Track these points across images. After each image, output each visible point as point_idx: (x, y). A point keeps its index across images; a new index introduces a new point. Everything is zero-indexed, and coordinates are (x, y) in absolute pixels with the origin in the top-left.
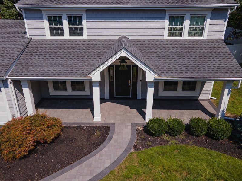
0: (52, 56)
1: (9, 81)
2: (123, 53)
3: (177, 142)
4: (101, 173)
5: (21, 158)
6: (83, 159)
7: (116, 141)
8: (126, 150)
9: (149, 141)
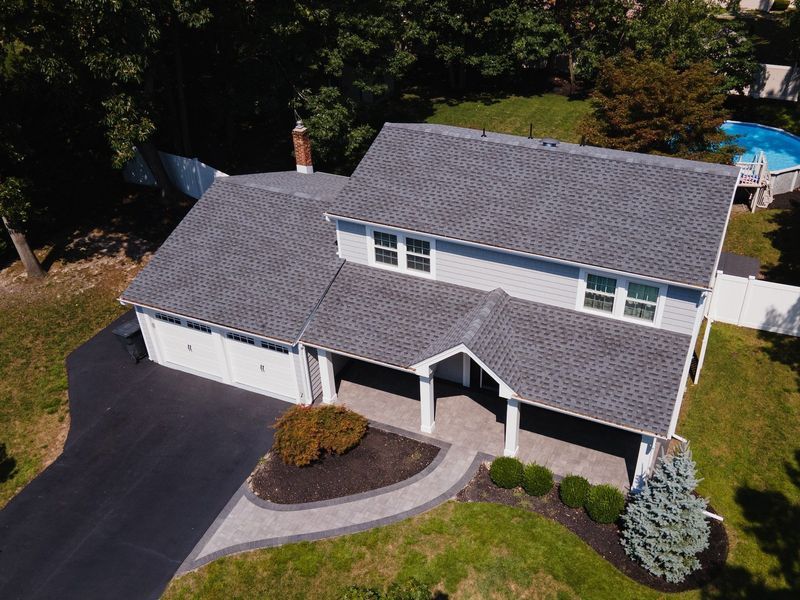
0: (369, 309)
1: (300, 346)
2: (462, 349)
3: (531, 505)
4: (395, 516)
5: (301, 467)
6: (379, 489)
7: (437, 476)
8: (444, 496)
9: (488, 491)
